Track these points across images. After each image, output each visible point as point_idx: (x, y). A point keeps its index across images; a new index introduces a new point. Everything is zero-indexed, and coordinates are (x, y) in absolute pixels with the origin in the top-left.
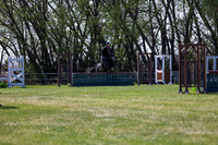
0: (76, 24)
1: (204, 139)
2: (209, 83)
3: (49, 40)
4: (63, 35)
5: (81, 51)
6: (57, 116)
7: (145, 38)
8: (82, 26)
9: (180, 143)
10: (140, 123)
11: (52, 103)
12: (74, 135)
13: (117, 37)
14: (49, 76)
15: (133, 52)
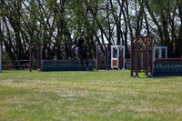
0: (45, 20)
1: (151, 116)
2: (156, 69)
3: (23, 32)
4: (34, 28)
5: (50, 42)
6: (28, 96)
7: (103, 32)
8: (51, 21)
9: (131, 119)
10: (98, 101)
11: (25, 85)
12: (42, 112)
13: (79, 30)
14: (22, 63)
15: (93, 42)
